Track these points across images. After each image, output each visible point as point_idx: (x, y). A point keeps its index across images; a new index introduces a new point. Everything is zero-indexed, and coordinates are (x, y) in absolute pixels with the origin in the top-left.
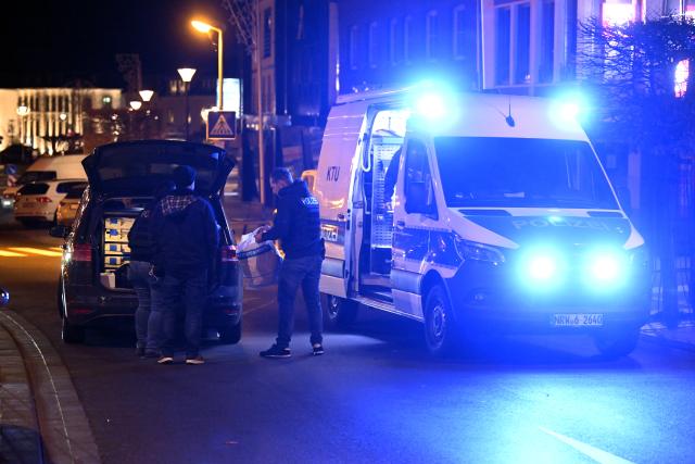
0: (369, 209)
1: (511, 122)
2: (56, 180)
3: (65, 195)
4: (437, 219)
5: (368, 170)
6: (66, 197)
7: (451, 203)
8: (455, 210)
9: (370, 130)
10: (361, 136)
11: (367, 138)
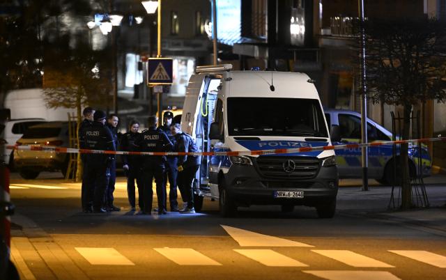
0: (206, 138)
1: (272, 88)
2: (10, 120)
3: (21, 135)
4: (224, 142)
5: (205, 115)
6: (23, 137)
7: (230, 134)
8: (232, 137)
9: (207, 91)
10: (201, 94)
11: (205, 95)
